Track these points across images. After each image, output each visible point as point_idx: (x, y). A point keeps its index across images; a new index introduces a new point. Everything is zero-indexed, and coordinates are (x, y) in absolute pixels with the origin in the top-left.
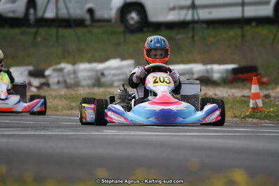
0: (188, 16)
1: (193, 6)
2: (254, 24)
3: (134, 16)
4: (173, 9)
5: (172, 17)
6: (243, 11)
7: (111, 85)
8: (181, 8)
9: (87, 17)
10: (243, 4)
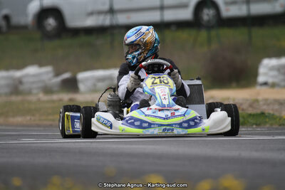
0: (106, 21)
1: (111, 11)
2: (173, 28)
3: (51, 22)
4: (91, 14)
5: (90, 22)
6: (162, 15)
7: (29, 93)
8: (100, 13)
9: (3, 23)
10: (162, 8)
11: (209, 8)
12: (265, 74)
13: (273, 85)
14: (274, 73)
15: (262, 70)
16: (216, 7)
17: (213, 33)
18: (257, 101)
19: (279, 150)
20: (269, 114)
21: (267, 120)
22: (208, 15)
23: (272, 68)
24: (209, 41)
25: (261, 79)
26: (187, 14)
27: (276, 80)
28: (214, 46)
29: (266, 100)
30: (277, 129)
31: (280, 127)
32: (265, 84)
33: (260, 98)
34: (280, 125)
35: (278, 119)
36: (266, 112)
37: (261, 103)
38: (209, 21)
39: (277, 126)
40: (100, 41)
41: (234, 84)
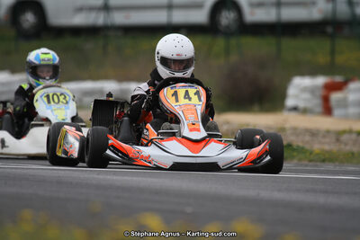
0: (99, 19)
1: (106, 8)
3: (29, 18)
4: (80, 9)
5: (79, 20)
6: (169, 16)
10: (170, 7)
11: (229, 10)
12: (296, 97)
13: (305, 111)
14: (306, 96)
15: (292, 91)
16: (238, 9)
17: (233, 41)
18: (283, 129)
19: (307, 191)
20: (298, 146)
21: (295, 154)
22: (227, 18)
23: (305, 90)
24: (227, 52)
25: (290, 102)
26: (200, 17)
27: (309, 105)
28: (234, 58)
29: (295, 129)
30: (306, 166)
31: (311, 163)
32: (295, 109)
33: (288, 126)
34: (310, 161)
35: (308, 154)
36: (295, 144)
37: (288, 132)
38: (228, 27)
39: (306, 162)
40: (89, 45)
41: (256, 107)
